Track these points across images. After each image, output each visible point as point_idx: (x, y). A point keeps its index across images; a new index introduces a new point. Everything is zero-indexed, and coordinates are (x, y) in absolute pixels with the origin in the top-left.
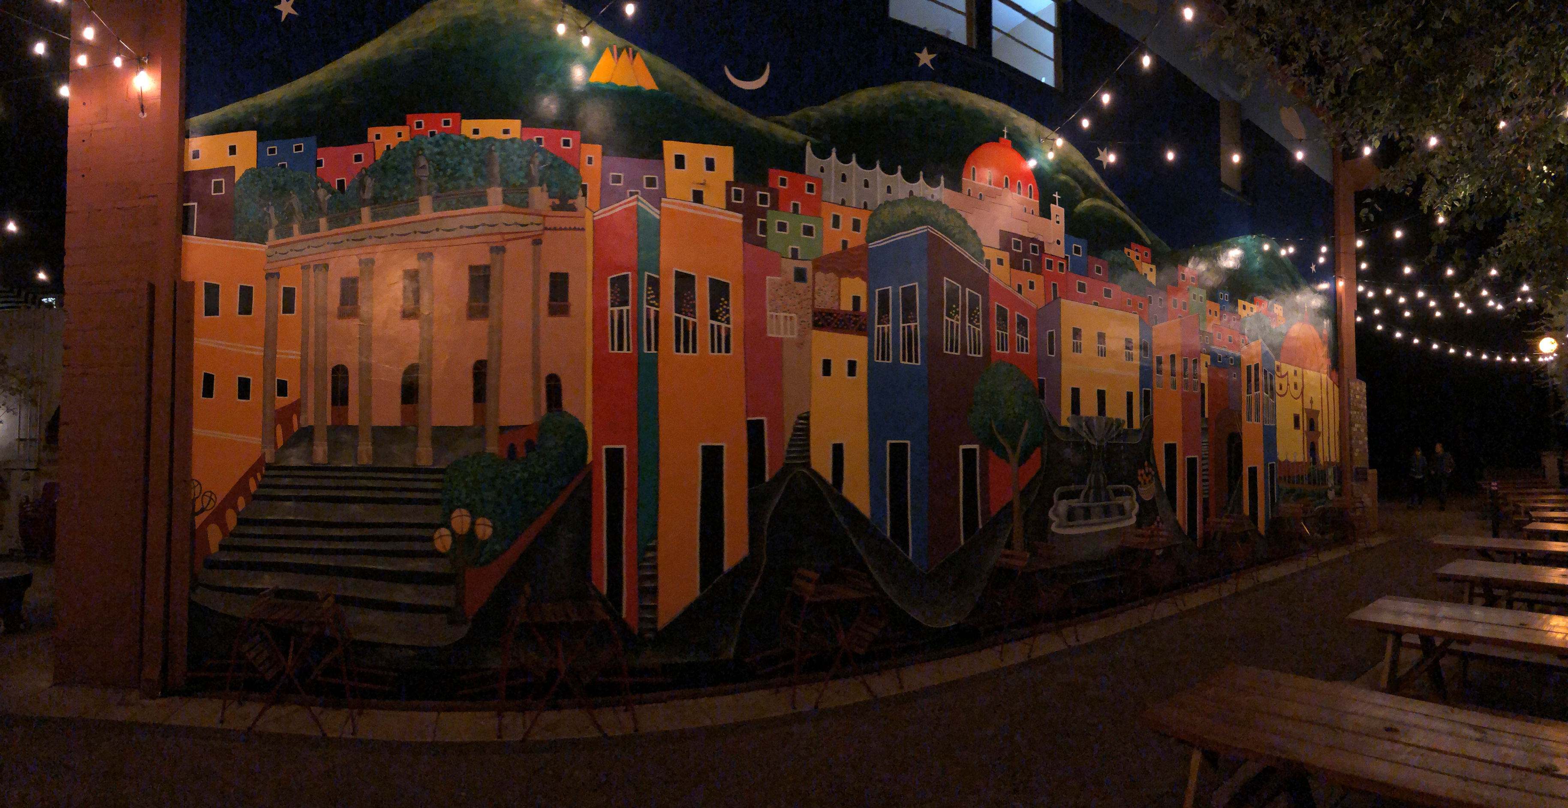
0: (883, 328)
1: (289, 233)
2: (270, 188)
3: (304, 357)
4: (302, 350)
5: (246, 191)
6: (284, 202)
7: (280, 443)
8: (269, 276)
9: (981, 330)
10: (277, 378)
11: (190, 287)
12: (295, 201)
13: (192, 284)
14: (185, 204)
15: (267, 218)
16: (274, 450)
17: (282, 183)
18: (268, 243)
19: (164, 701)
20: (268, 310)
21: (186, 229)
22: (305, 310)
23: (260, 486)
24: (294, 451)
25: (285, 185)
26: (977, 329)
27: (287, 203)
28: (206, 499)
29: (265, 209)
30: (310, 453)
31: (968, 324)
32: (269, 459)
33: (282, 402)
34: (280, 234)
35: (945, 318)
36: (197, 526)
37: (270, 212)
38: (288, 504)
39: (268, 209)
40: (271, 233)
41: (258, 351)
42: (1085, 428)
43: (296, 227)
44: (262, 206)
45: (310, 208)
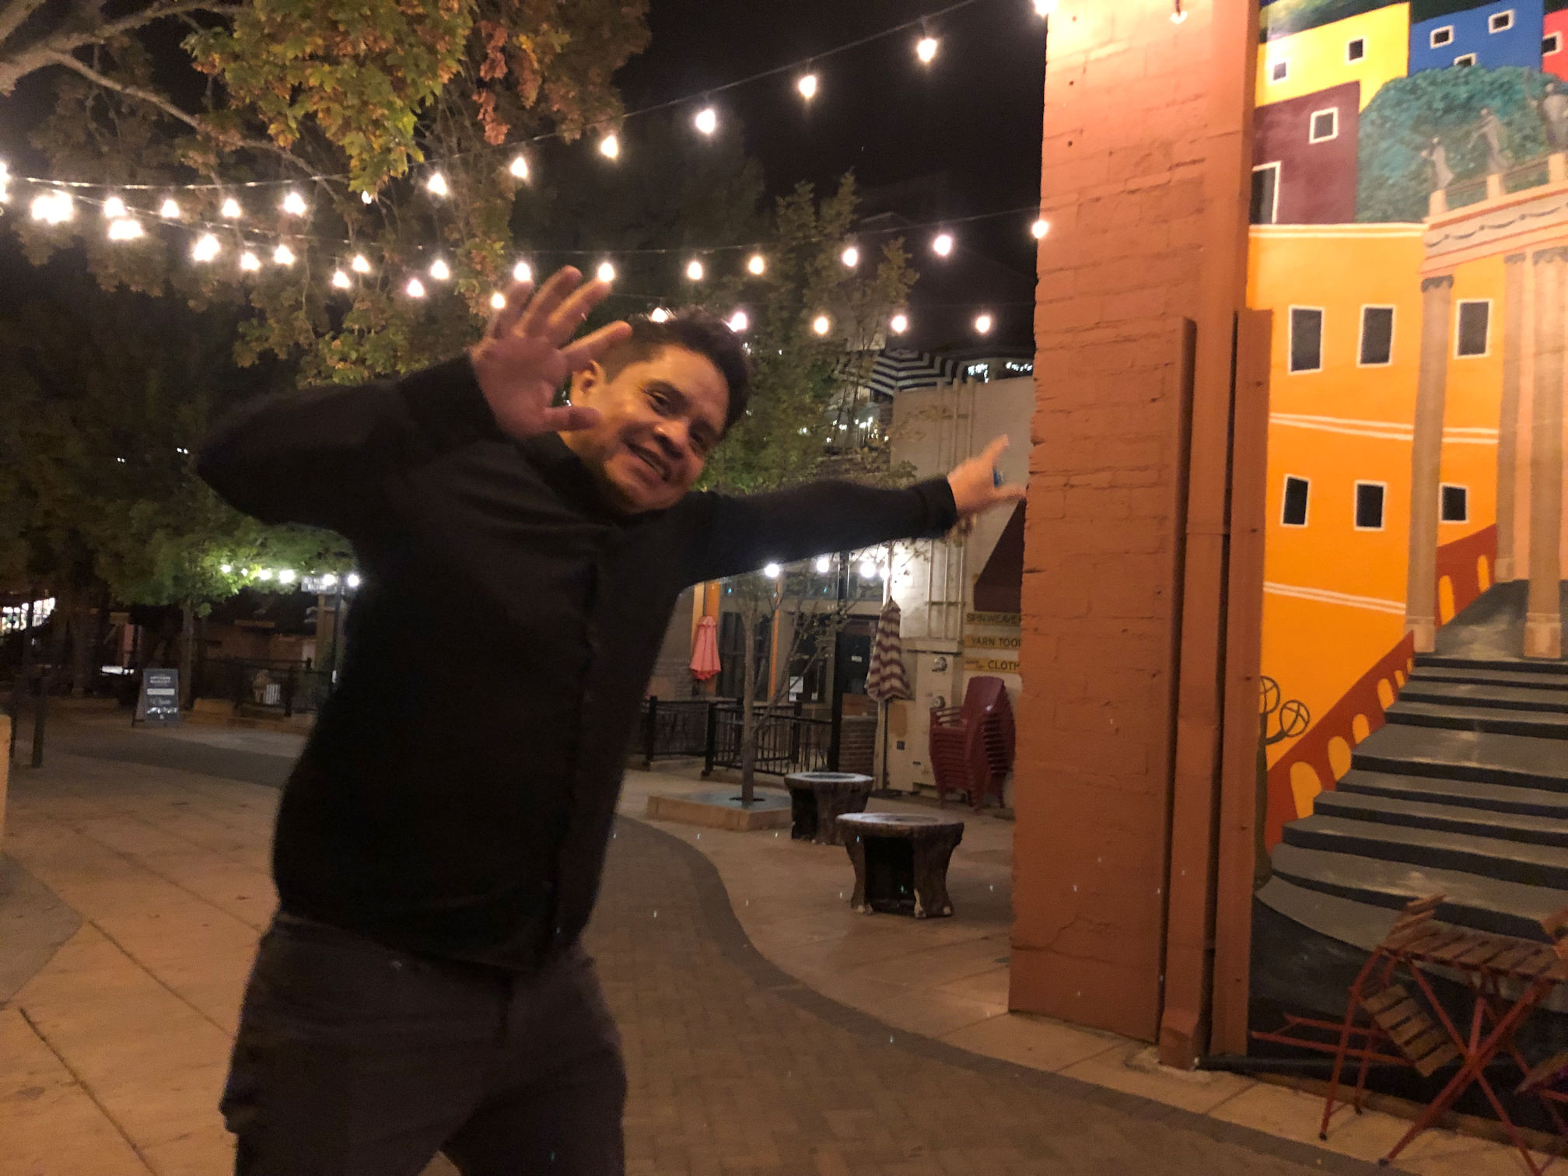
1: (1478, 192)
2: (1437, 110)
3: (1507, 442)
4: (1502, 426)
5: (1382, 125)
6: (1468, 134)
7: (1448, 613)
8: (1431, 283)
10: (1442, 485)
11: (1265, 319)
12: (1493, 128)
13: (1268, 315)
14: (1257, 168)
15: (1429, 170)
16: (1432, 627)
17: (1464, 96)
18: (1430, 220)
19: (1203, 1076)
20: (1425, 350)
21: (1257, 214)
22: (1512, 345)
23: (1403, 697)
24: (1480, 630)
25: (1470, 98)
27: (1475, 135)
28: (1289, 717)
29: (1424, 153)
30: (1518, 637)
32: (1423, 643)
33: (1451, 531)
34: (1454, 199)
36: (1270, 764)
37: (1434, 158)
38: (1467, 736)
39: (1431, 153)
40: (1437, 199)
41: (1403, 433)
43: (1494, 182)
44: (1418, 148)
45: (1526, 138)
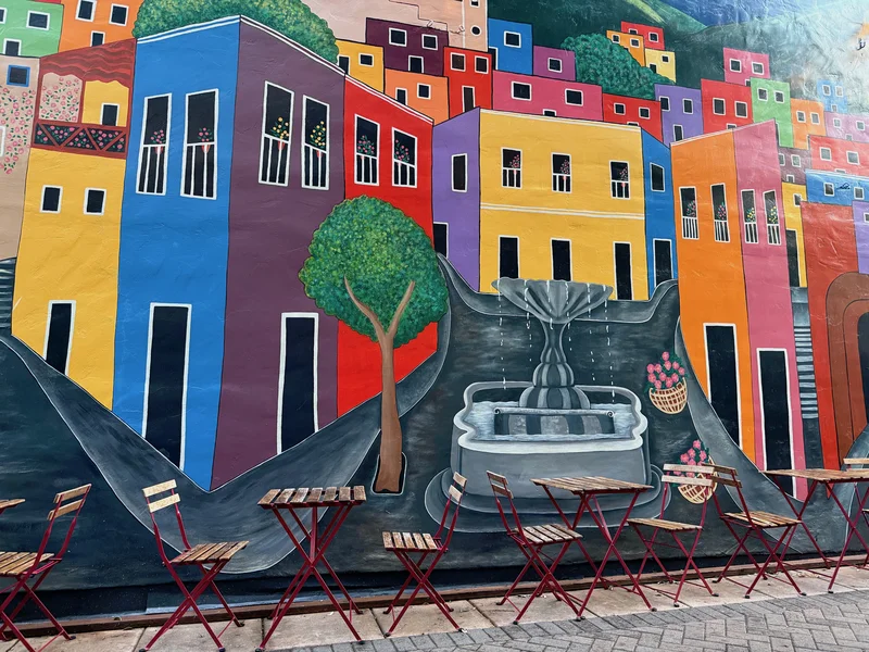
0: (153, 149)
9: (327, 153)
26: (320, 151)
31: (304, 144)
35: (264, 135)
42: (528, 297)
